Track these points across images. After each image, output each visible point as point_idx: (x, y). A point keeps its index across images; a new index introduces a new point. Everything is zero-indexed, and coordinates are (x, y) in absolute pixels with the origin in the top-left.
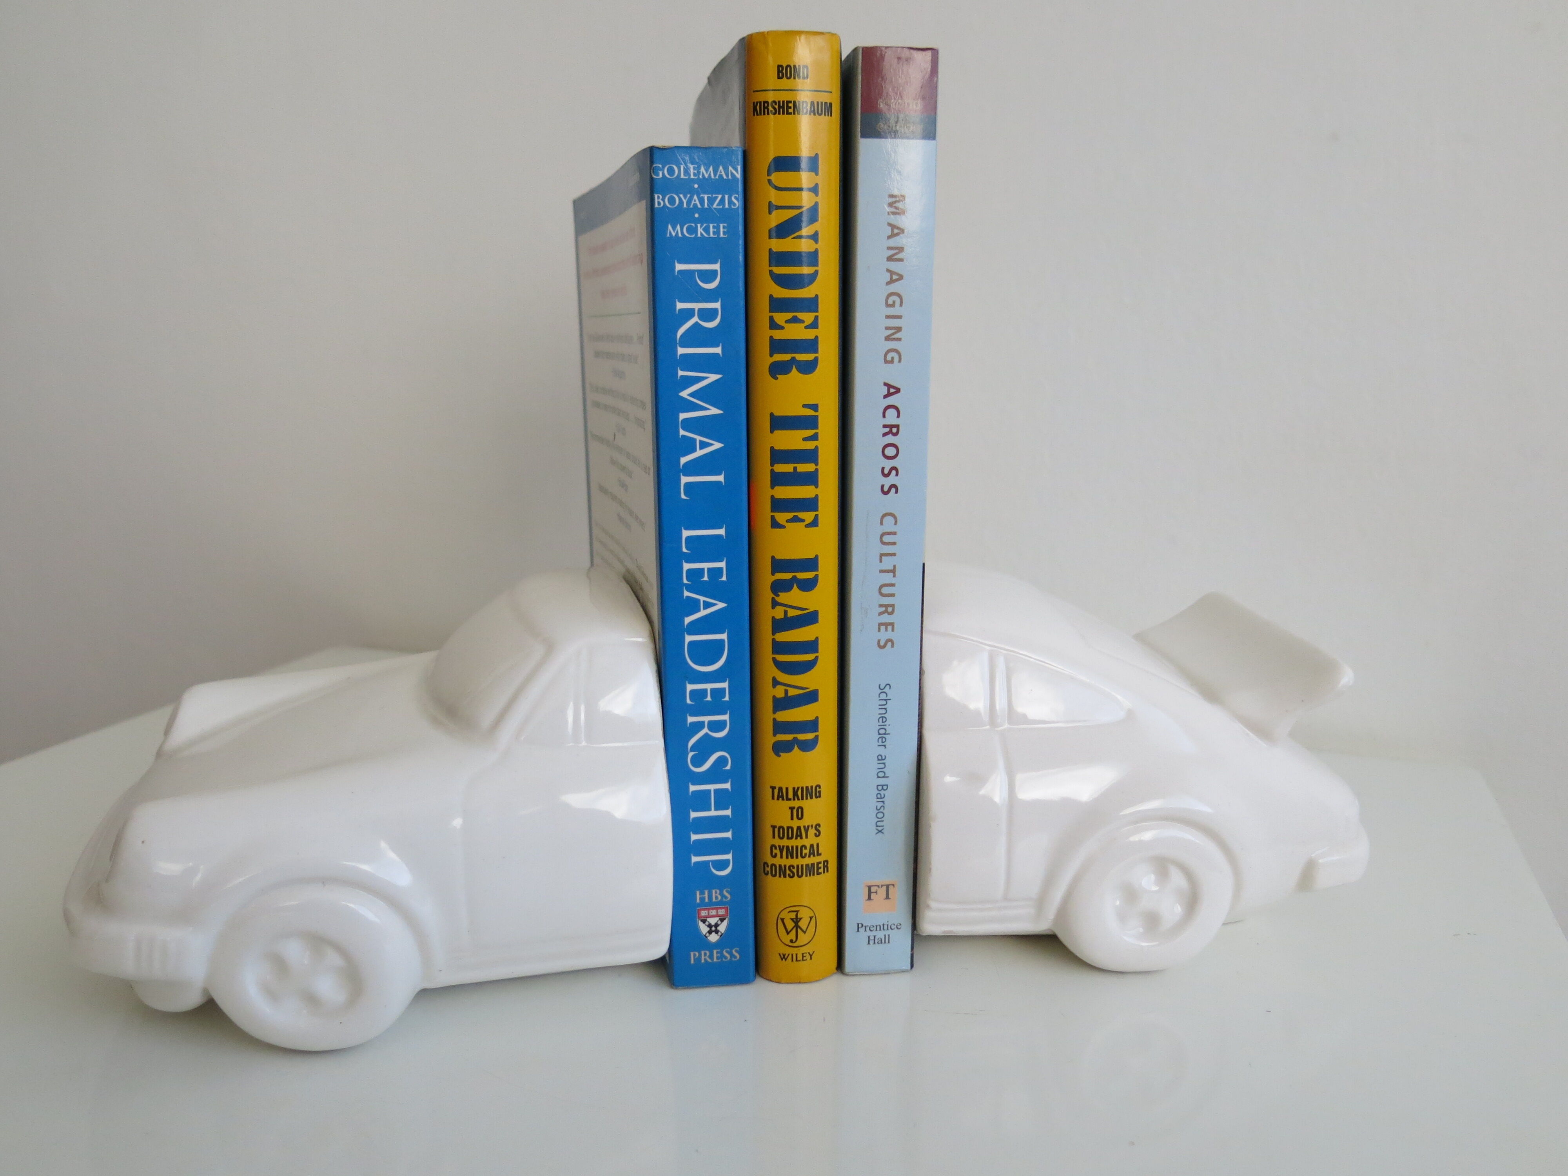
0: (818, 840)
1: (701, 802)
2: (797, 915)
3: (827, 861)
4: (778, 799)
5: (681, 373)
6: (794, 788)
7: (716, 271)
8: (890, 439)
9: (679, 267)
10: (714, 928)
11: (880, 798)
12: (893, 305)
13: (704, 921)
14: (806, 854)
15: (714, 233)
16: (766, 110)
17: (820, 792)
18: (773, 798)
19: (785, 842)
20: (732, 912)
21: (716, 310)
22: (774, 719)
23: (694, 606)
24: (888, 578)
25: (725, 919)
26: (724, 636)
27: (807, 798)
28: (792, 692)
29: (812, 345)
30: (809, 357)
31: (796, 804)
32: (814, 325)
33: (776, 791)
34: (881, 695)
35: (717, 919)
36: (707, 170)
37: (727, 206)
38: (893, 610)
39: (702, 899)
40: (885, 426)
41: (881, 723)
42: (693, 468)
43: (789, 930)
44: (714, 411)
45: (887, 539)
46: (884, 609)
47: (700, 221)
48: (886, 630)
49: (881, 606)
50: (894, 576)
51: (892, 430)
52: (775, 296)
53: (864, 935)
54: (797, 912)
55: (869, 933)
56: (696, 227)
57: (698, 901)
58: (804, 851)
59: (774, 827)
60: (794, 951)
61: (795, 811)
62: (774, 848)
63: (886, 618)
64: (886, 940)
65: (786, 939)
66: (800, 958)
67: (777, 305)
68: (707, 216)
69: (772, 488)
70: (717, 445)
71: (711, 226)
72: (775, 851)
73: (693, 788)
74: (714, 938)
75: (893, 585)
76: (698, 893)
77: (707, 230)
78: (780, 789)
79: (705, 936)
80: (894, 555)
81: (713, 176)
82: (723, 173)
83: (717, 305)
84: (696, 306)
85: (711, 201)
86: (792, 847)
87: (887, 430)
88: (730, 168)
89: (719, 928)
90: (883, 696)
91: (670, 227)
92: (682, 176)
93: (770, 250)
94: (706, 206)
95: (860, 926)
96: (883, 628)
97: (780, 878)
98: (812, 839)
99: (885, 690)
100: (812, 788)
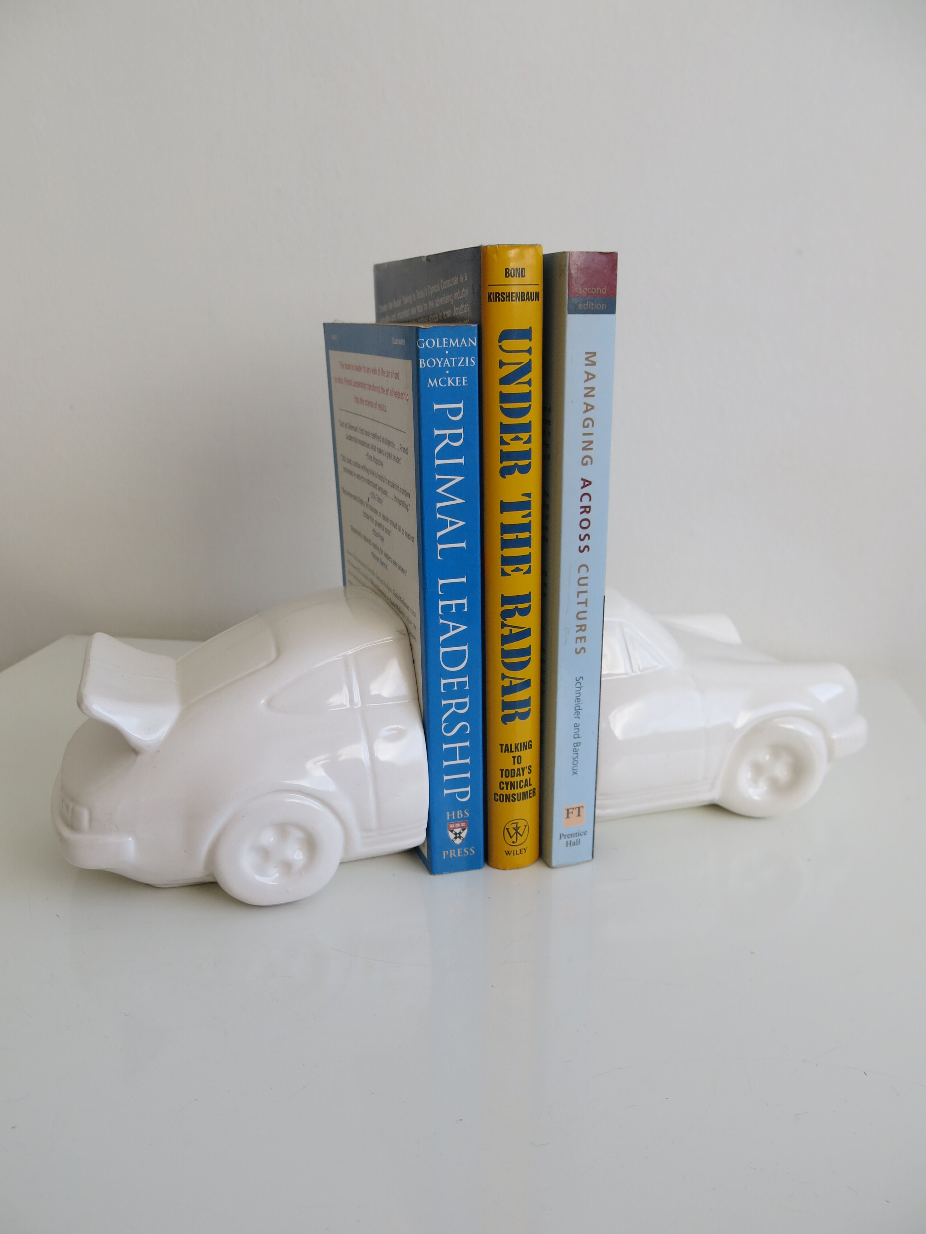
0: (530, 776)
1: (451, 754)
3: (533, 790)
4: (505, 752)
5: (437, 477)
6: (515, 744)
7: (461, 408)
8: (585, 515)
9: (436, 407)
11: (574, 749)
12: (588, 426)
15: (459, 383)
16: (497, 299)
17: (530, 746)
18: (502, 751)
19: (510, 779)
20: (470, 824)
21: (460, 434)
22: (502, 701)
23: (446, 629)
24: (582, 607)
26: (465, 648)
27: (523, 750)
28: (514, 682)
29: (527, 455)
30: (526, 462)
31: (517, 754)
32: (528, 441)
33: (504, 747)
37: (467, 365)
38: (585, 628)
39: (451, 817)
40: (581, 507)
41: (577, 703)
42: (446, 539)
44: (459, 501)
45: (582, 581)
46: (579, 628)
47: (450, 375)
48: (581, 641)
49: (578, 626)
50: (586, 606)
51: (586, 509)
52: (503, 423)
53: (563, 841)
55: (567, 839)
56: (447, 380)
57: (448, 818)
58: (522, 784)
59: (501, 770)
61: (515, 760)
62: (502, 784)
63: (581, 634)
64: (577, 843)
65: (510, 841)
66: (519, 852)
67: (505, 429)
68: (455, 372)
69: (502, 550)
70: (462, 523)
71: (457, 378)
72: (502, 786)
73: (443, 747)
75: (585, 612)
76: (447, 813)
77: (454, 382)
78: (507, 745)
80: (586, 592)
81: (459, 343)
82: (465, 342)
83: (461, 431)
84: (447, 432)
85: (457, 362)
86: (514, 782)
87: (583, 510)
88: (469, 339)
90: (578, 685)
91: (430, 381)
92: (438, 346)
93: (501, 392)
94: (454, 365)
95: (562, 835)
96: (579, 640)
97: (506, 801)
98: (526, 776)
99: (579, 681)
100: (526, 742)
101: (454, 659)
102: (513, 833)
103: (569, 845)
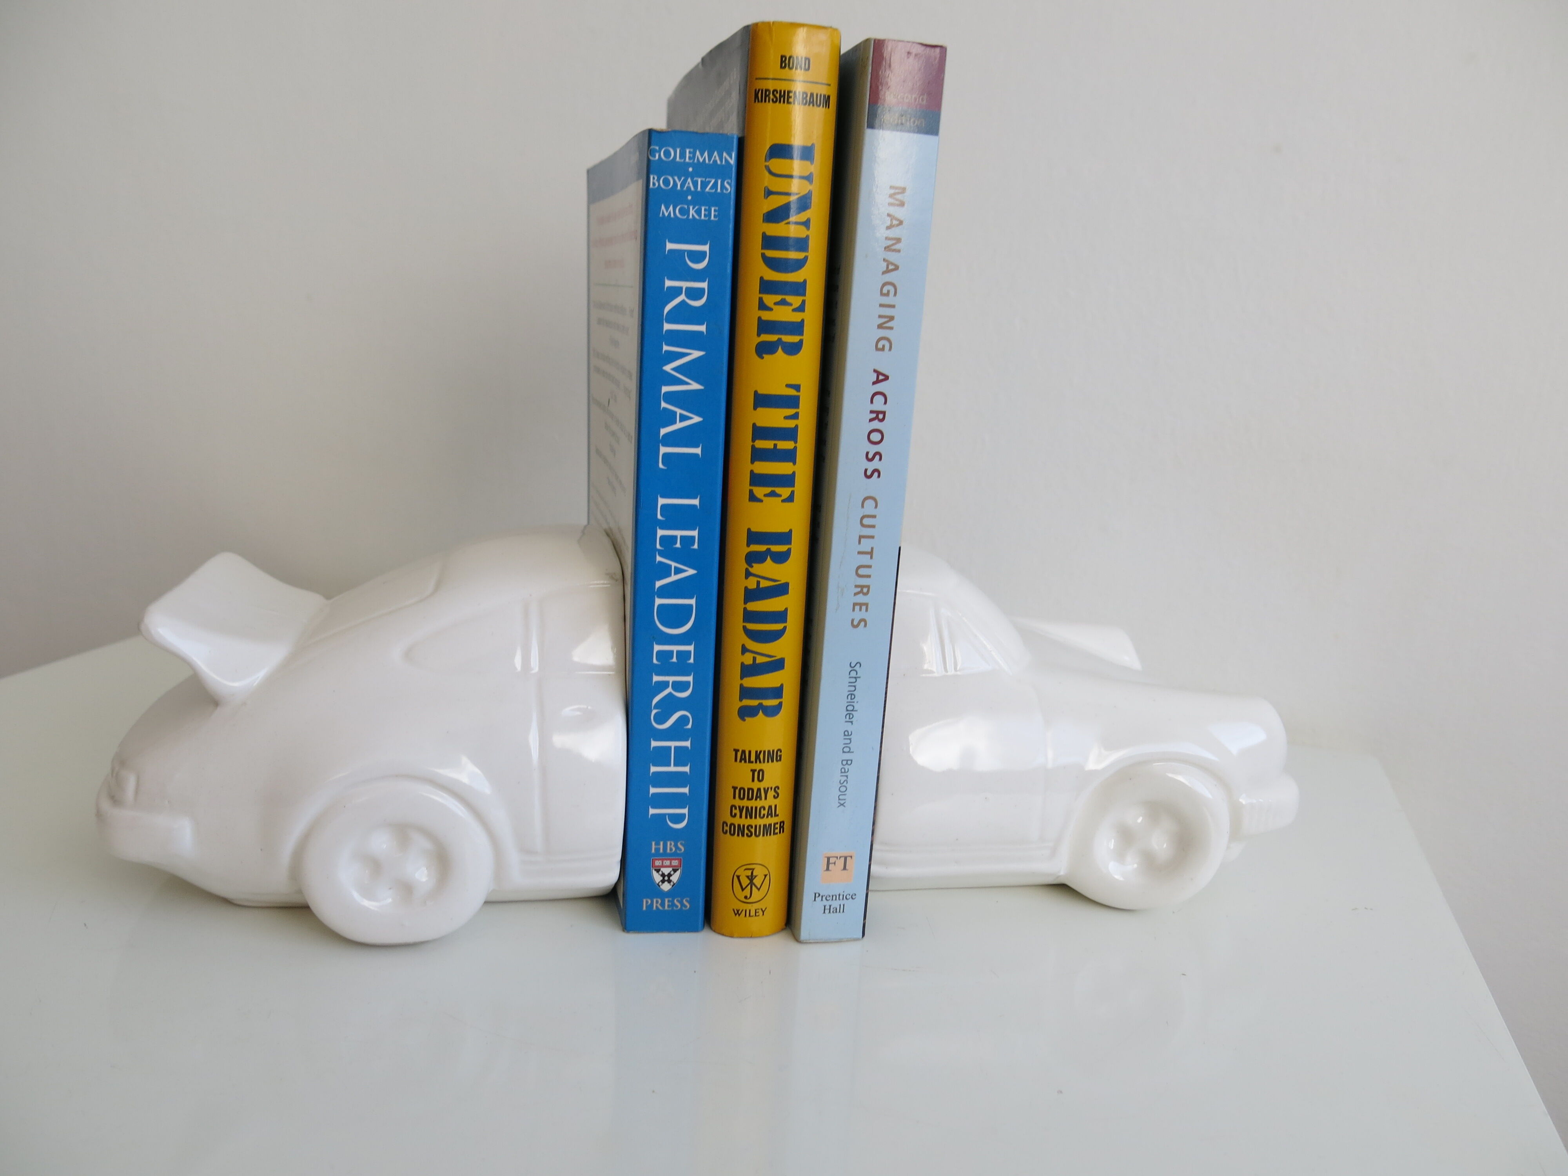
0: (778, 803)
1: (662, 756)
2: (752, 873)
3: (782, 822)
4: (741, 761)
5: (666, 348)
6: (756, 752)
7: (705, 252)
8: (876, 425)
9: (670, 246)
10: (666, 878)
11: (844, 772)
12: (888, 294)
13: (658, 871)
14: (764, 815)
15: (705, 215)
16: (767, 99)
17: (777, 757)
18: (736, 760)
19: (745, 803)
20: (686, 863)
21: (703, 289)
22: (741, 685)
23: (665, 571)
24: (865, 560)
25: (678, 870)
26: (692, 602)
27: (768, 762)
28: (760, 659)
29: (797, 328)
30: (794, 339)
31: (758, 766)
32: (801, 308)
33: (739, 754)
34: (851, 673)
35: (671, 869)
36: (702, 155)
37: (719, 190)
38: (868, 591)
39: (657, 850)
40: (872, 412)
41: (849, 700)
42: (673, 439)
43: (744, 887)
44: (695, 386)
45: (866, 521)
46: (859, 589)
47: (693, 202)
48: (860, 609)
49: (856, 586)
50: (871, 558)
51: (879, 416)
52: (765, 278)
53: (819, 904)
54: (753, 869)
55: (825, 902)
56: (689, 209)
57: (653, 851)
58: (763, 812)
59: (735, 788)
61: (756, 774)
62: (734, 808)
63: (861, 598)
64: (841, 910)
66: (753, 913)
67: (767, 287)
68: (700, 199)
69: (752, 462)
70: (697, 419)
71: (703, 208)
72: (734, 811)
73: (654, 744)
74: (666, 887)
75: (870, 567)
76: (653, 843)
77: (699, 212)
78: (744, 752)
79: (658, 884)
80: (872, 537)
81: (707, 161)
82: (717, 158)
83: (704, 285)
84: (684, 285)
85: (705, 184)
86: (752, 808)
87: (874, 415)
88: (725, 154)
90: (853, 674)
91: (663, 207)
92: (678, 159)
93: (764, 234)
94: (699, 189)
95: (817, 895)
96: (857, 608)
97: (738, 835)
98: (770, 801)
99: (855, 668)
100: (773, 751)
101: (675, 616)
103: (827, 911)
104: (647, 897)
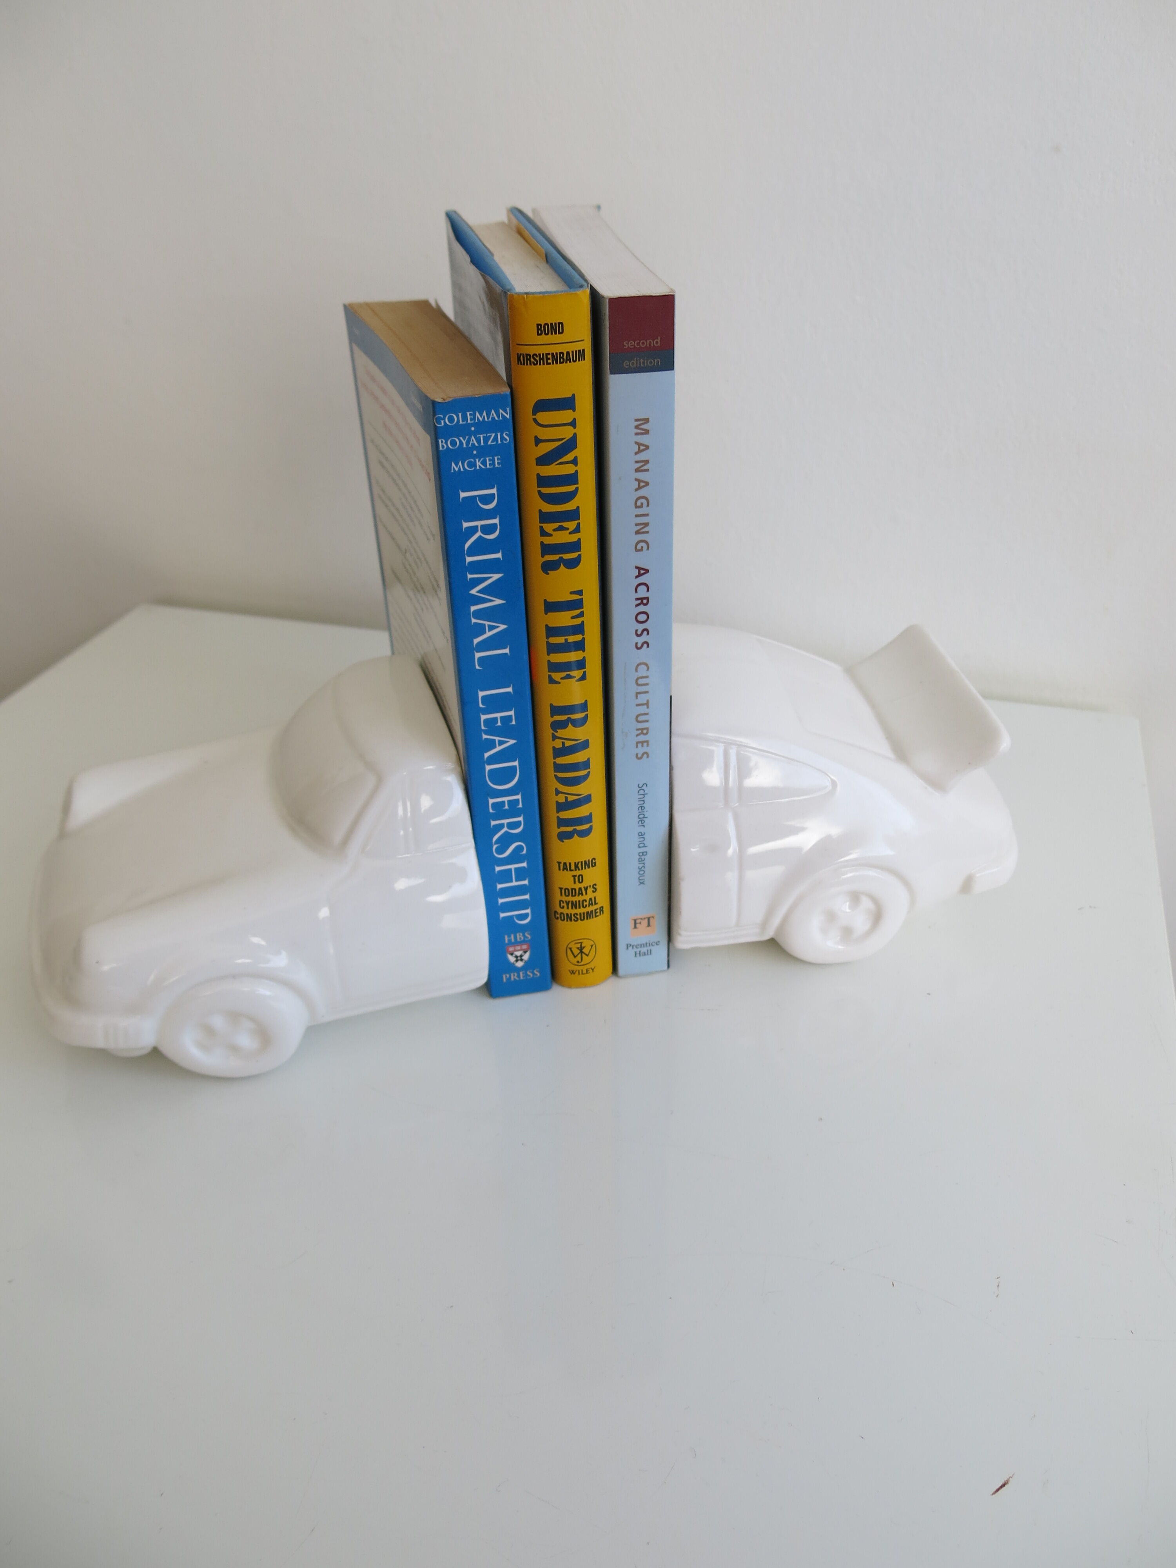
0: (595, 894)
1: (506, 876)
2: (581, 945)
3: (602, 907)
4: (563, 870)
5: (469, 576)
6: (575, 863)
7: (494, 494)
8: (642, 608)
9: (463, 495)
11: (641, 861)
12: (641, 506)
13: (512, 954)
14: (586, 905)
15: (490, 464)
16: (529, 362)
17: (595, 863)
18: (560, 869)
19: (570, 899)
20: (532, 946)
21: (495, 525)
22: (558, 817)
23: (491, 744)
24: (643, 709)
26: (516, 763)
27: (585, 868)
28: (571, 798)
29: (576, 546)
30: (574, 555)
31: (578, 873)
32: (577, 530)
33: (562, 865)
34: (640, 791)
37: (499, 442)
38: (648, 732)
39: (510, 940)
40: (637, 599)
41: (640, 811)
42: (485, 645)
44: (498, 602)
45: (641, 681)
46: (640, 732)
47: (478, 456)
48: (642, 746)
49: (638, 730)
50: (648, 707)
51: (643, 601)
52: (543, 511)
53: (631, 951)
54: (581, 943)
55: (635, 950)
56: (475, 461)
57: (507, 941)
58: (585, 903)
59: (561, 889)
60: (580, 968)
61: (577, 878)
62: (562, 902)
63: (642, 738)
64: (649, 953)
65: (574, 961)
66: (585, 971)
67: (545, 517)
68: (485, 451)
69: (548, 654)
70: (502, 627)
71: (487, 459)
72: (562, 905)
73: (498, 869)
74: (520, 964)
75: (647, 714)
76: (506, 936)
77: (484, 463)
78: (565, 864)
80: (647, 692)
81: (486, 419)
82: (495, 415)
83: (496, 521)
84: (479, 523)
85: (486, 439)
86: (576, 902)
87: (639, 602)
88: (500, 411)
89: (523, 958)
90: (641, 792)
91: (453, 464)
92: (461, 422)
93: (538, 475)
94: (482, 444)
95: (629, 945)
96: (640, 745)
97: (567, 920)
98: (590, 894)
99: (642, 788)
100: (589, 861)
101: (503, 776)
102: (577, 953)
103: (638, 955)
104: (506, 973)
